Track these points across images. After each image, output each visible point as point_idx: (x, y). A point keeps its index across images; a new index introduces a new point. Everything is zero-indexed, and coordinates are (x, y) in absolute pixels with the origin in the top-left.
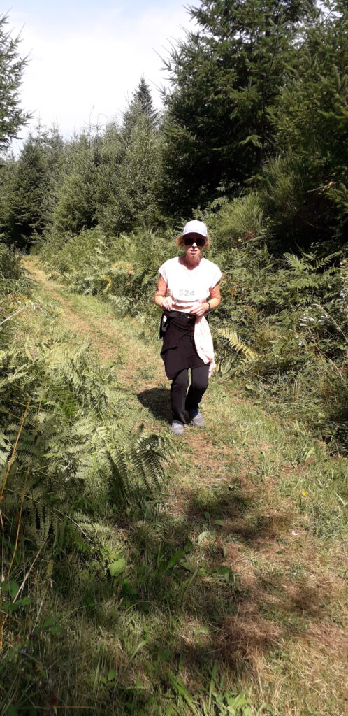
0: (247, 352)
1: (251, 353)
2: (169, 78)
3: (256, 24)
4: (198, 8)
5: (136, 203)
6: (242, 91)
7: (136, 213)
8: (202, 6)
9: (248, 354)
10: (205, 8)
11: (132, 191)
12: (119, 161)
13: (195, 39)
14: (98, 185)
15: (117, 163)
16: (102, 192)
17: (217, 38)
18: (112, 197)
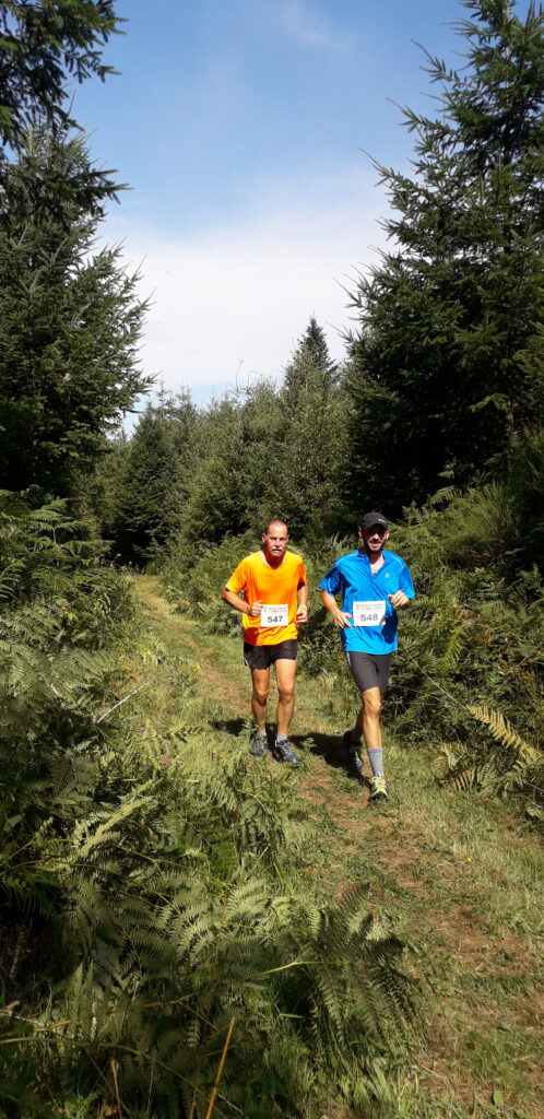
0: (522, 748)
1: (531, 751)
2: (358, 317)
3: (489, 238)
4: (399, 221)
5: (309, 496)
6: (474, 331)
7: (309, 511)
8: (404, 218)
9: (524, 751)
10: (409, 221)
11: (303, 480)
12: (280, 436)
13: (395, 262)
14: (249, 473)
15: (277, 439)
16: (255, 483)
17: (429, 260)
18: (270, 489)
